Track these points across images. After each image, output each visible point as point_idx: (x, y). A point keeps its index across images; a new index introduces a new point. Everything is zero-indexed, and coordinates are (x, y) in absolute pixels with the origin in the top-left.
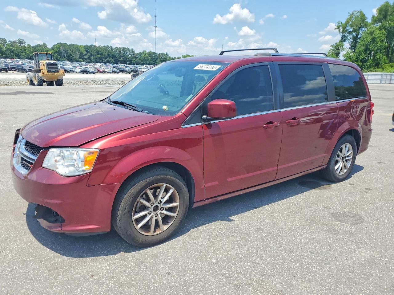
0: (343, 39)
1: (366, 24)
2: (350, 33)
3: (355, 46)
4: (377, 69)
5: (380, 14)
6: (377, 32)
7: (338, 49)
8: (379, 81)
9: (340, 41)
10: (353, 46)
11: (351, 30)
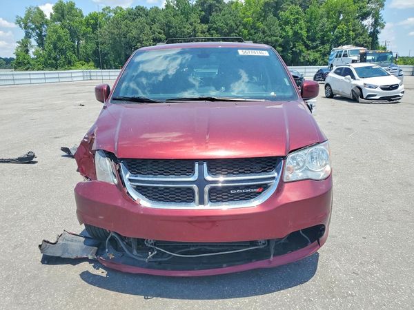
0: (28, 36)
1: (46, 22)
2: (33, 29)
3: (43, 44)
4: (72, 67)
5: (56, 12)
6: (60, 31)
7: (26, 46)
8: (82, 78)
9: (25, 38)
10: (41, 44)
11: (34, 26)
